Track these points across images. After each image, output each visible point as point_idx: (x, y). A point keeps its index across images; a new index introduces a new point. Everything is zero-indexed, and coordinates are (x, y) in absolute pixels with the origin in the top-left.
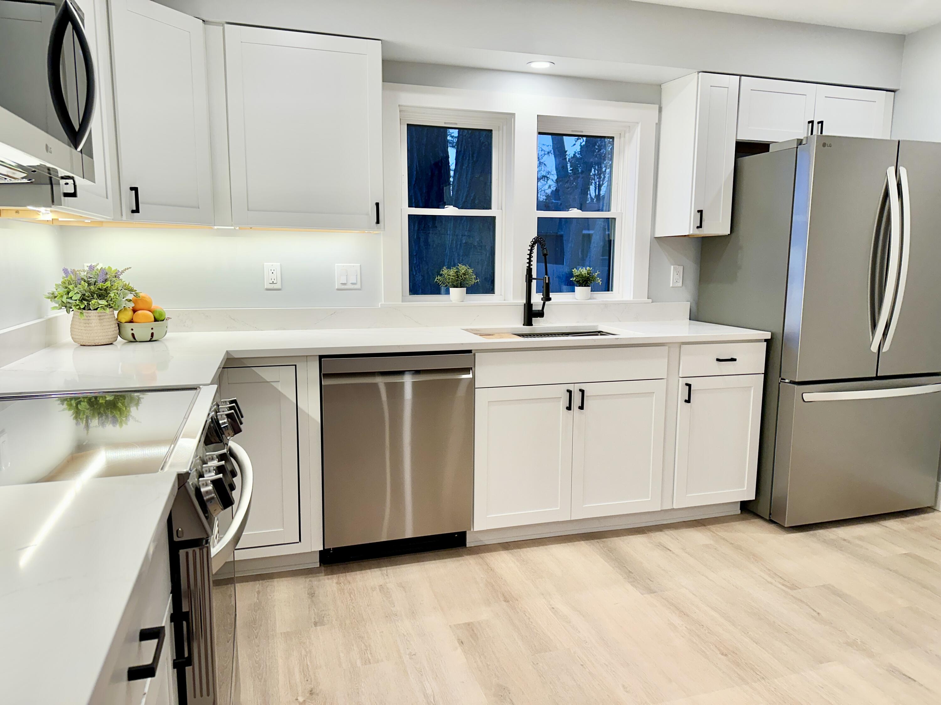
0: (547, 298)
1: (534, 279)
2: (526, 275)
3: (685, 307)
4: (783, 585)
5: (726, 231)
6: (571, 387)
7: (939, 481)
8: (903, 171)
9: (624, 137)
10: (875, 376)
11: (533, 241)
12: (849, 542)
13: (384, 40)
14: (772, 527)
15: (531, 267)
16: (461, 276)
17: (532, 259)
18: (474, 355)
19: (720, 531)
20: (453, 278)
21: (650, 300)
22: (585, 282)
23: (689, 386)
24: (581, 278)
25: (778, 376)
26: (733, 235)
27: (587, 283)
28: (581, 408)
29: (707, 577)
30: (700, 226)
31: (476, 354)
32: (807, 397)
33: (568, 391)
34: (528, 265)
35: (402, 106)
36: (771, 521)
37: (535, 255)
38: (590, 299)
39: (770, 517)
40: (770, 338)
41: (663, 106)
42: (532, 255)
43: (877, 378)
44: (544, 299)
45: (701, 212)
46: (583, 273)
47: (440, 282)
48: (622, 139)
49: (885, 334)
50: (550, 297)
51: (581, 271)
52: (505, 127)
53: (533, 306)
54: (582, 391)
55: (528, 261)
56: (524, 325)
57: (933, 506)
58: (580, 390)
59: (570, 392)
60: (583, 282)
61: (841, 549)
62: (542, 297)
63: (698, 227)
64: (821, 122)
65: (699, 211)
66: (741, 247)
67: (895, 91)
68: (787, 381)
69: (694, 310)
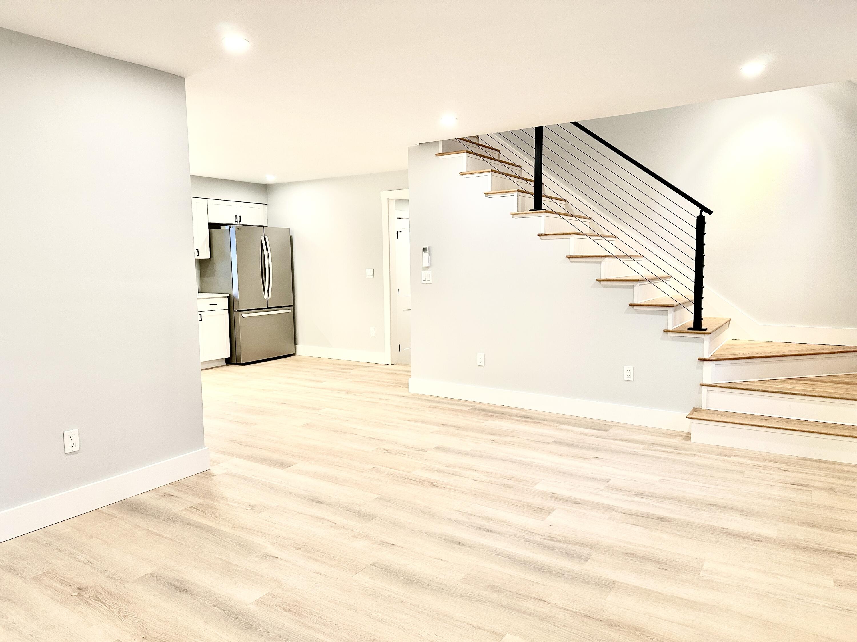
3: (196, 288)
5: (209, 257)
7: (296, 344)
8: (266, 237)
10: (267, 307)
23: (200, 315)
25: (233, 309)
26: (212, 258)
30: (198, 255)
32: (244, 316)
36: (237, 364)
39: (236, 362)
40: (229, 296)
43: (268, 308)
49: (268, 293)
57: (294, 353)
64: (240, 216)
65: (197, 249)
66: (215, 263)
67: (267, 204)
68: (236, 311)
69: (199, 288)
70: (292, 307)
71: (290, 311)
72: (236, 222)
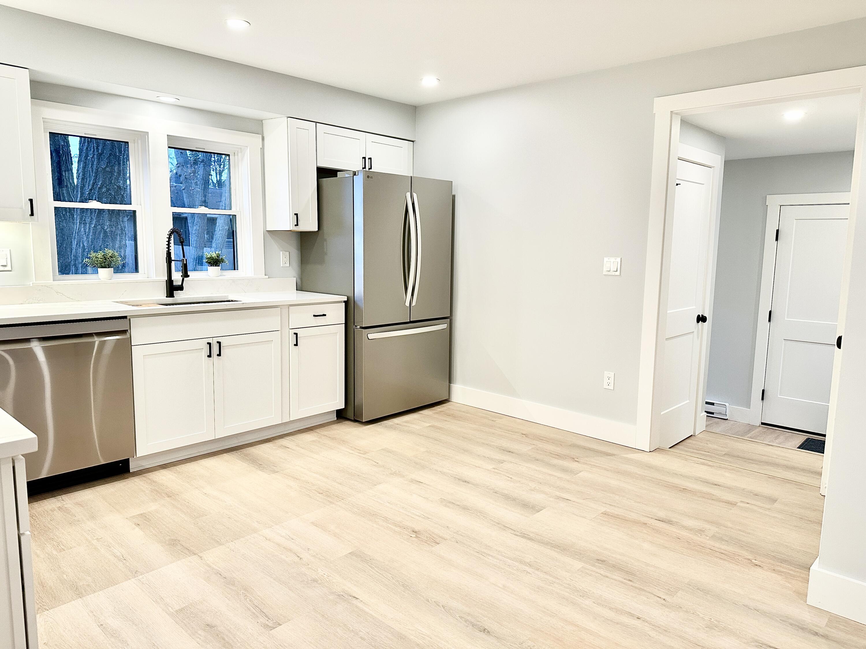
0: (186, 275)
1: (173, 260)
2: (166, 258)
3: (292, 282)
4: (359, 453)
5: (317, 229)
6: (210, 341)
7: (451, 383)
8: (415, 195)
9: (238, 155)
10: (409, 321)
11: (170, 231)
12: (400, 425)
13: (31, 69)
14: (356, 424)
15: (170, 251)
16: (109, 259)
17: (170, 245)
18: (130, 320)
19: (323, 431)
20: (101, 260)
21: (267, 277)
22: (215, 262)
23: (296, 334)
24: (212, 260)
25: (353, 324)
26: (320, 232)
27: (217, 263)
28: (219, 355)
29: (313, 458)
30: (297, 225)
31: (131, 319)
32: (371, 336)
33: (208, 343)
34: (167, 250)
35: (44, 118)
36: (355, 421)
37: (172, 241)
38: (221, 276)
39: (354, 418)
40: (346, 300)
41: (265, 135)
42: (170, 242)
43: (411, 322)
44: (183, 276)
45: (296, 215)
46: (213, 256)
47: (88, 263)
48: (236, 157)
49: (412, 295)
50: (188, 274)
51: (212, 254)
52: (139, 141)
53: (174, 282)
54: (219, 343)
55: (167, 246)
56: (167, 297)
57: (448, 399)
58: (218, 342)
59: (209, 344)
60: (214, 263)
61: (395, 429)
62: (182, 274)
63: (295, 225)
64: (370, 159)
65: (295, 214)
66: (325, 240)
67: (413, 141)
68: (358, 327)
69: (299, 284)
70: (449, 320)
71: (444, 326)
72: (363, 168)
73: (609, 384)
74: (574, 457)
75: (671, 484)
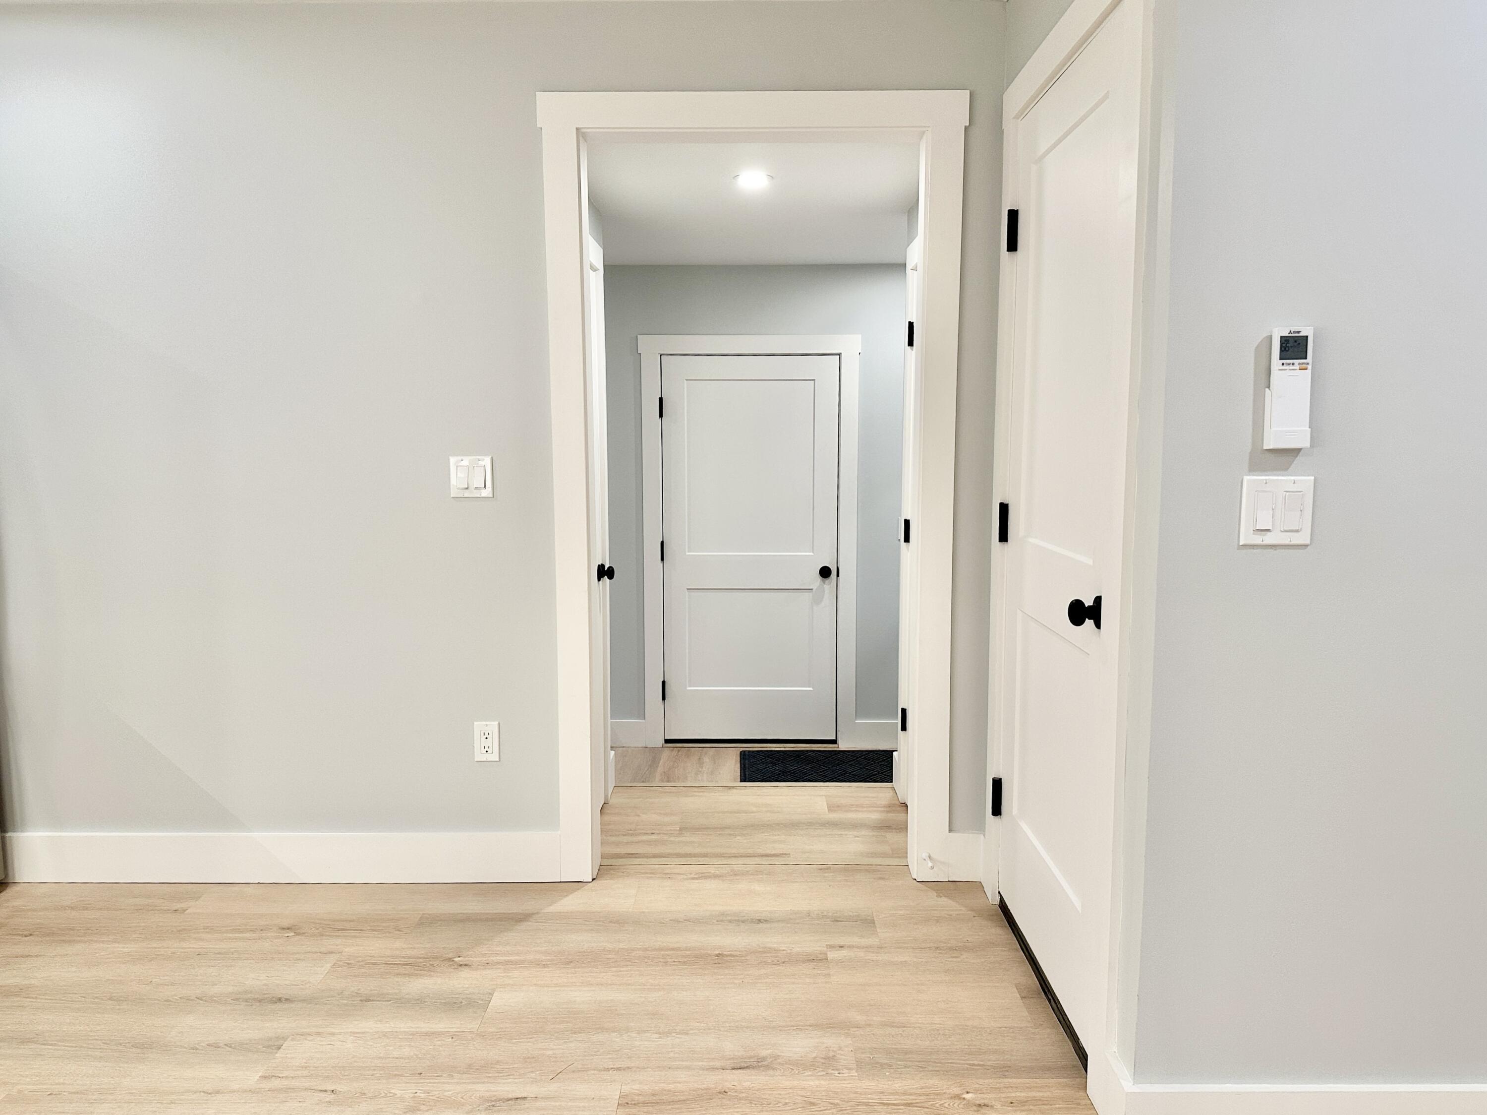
73: (487, 749)
74: (450, 956)
75: (688, 953)
